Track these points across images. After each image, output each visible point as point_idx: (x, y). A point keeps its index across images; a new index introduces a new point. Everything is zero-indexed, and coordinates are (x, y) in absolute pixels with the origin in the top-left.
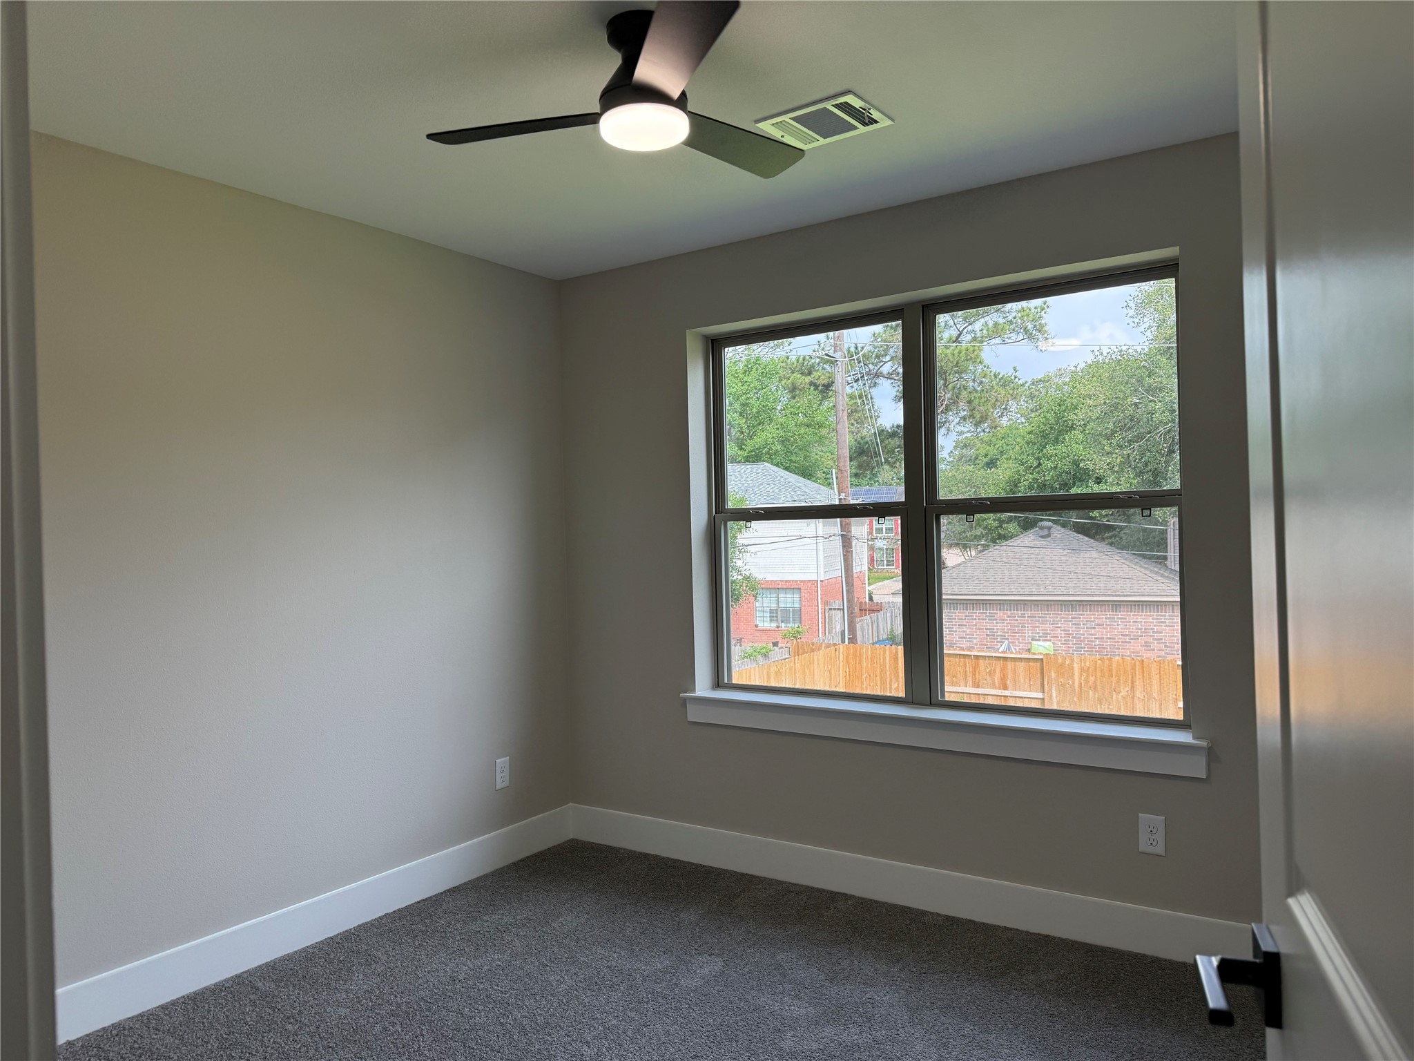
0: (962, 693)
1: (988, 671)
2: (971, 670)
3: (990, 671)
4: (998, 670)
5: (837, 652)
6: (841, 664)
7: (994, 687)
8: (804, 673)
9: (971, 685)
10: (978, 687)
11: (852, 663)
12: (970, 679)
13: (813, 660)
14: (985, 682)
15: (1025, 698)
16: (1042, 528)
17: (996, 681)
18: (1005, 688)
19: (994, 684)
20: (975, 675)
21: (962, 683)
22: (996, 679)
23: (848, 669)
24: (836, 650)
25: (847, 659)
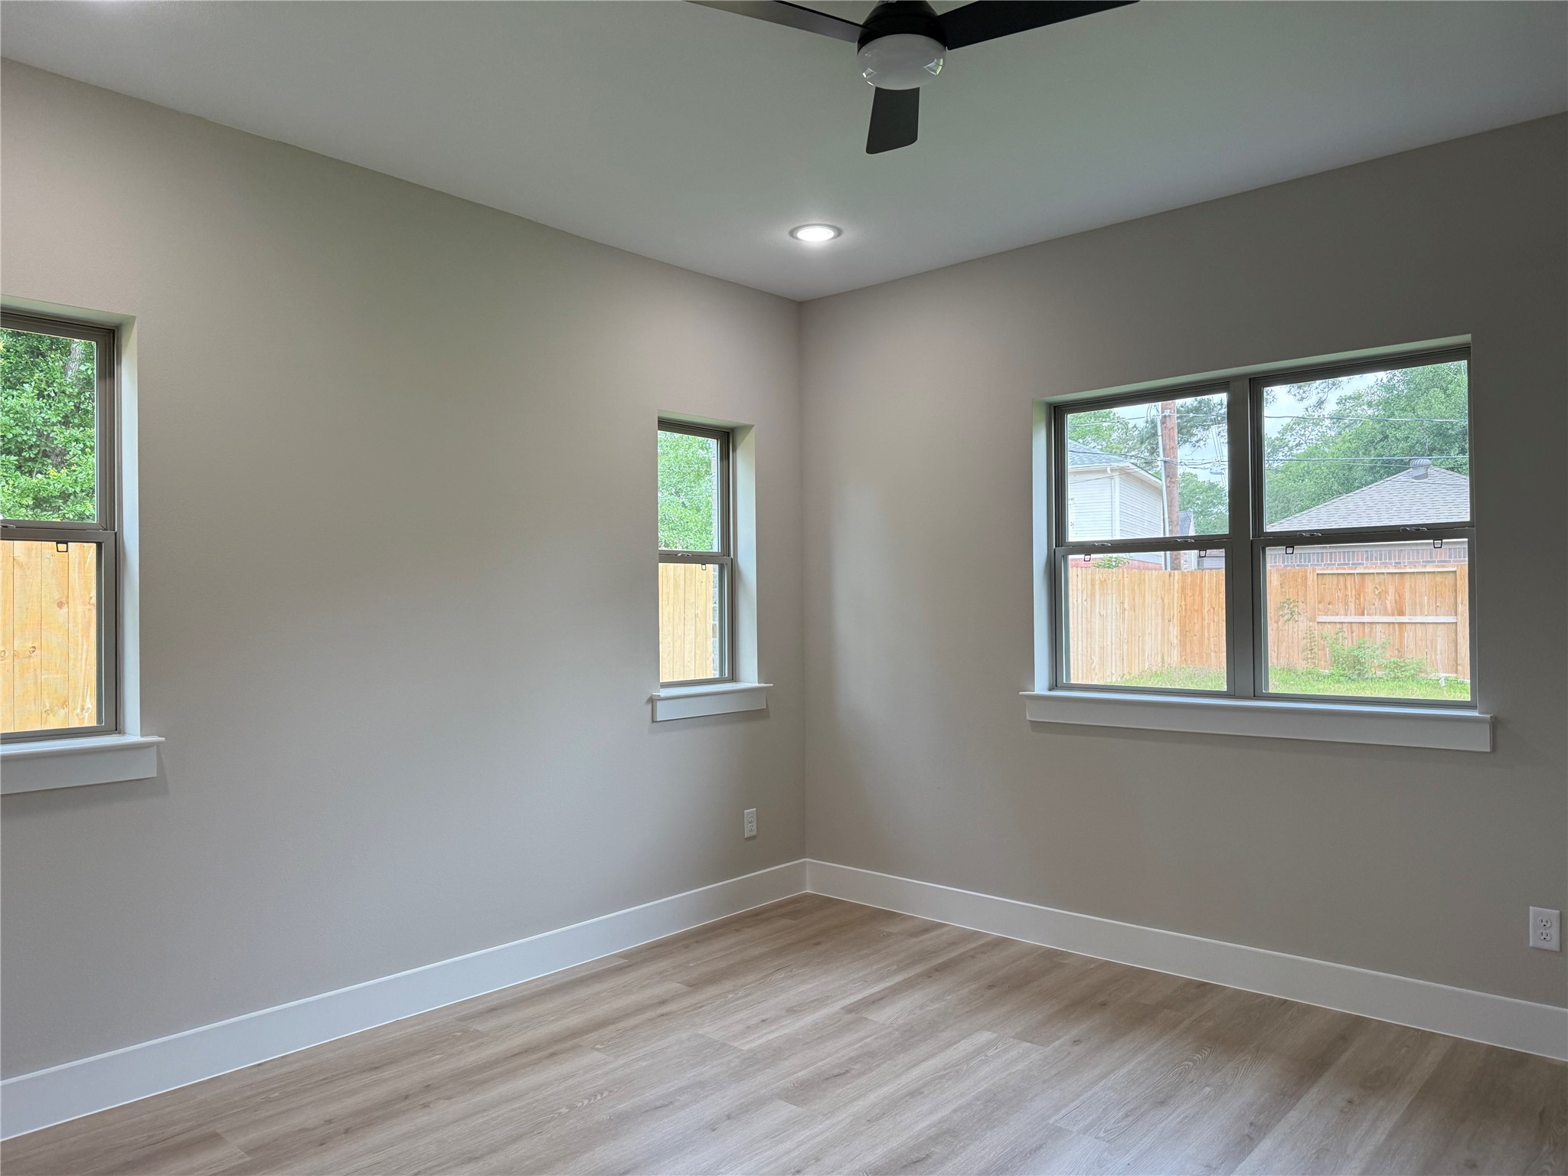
0: (1339, 623)
1: (1377, 593)
2: (1354, 593)
3: (1379, 593)
4: (1391, 590)
5: (1172, 578)
6: (1176, 595)
7: (1386, 613)
8: (1133, 590)
9: (1353, 612)
10: (1363, 614)
11: (1189, 593)
12: (1352, 606)
13: (1144, 579)
14: (1373, 607)
15: (1428, 623)
16: (1416, 467)
17: (1389, 605)
18: (1401, 613)
19: (1386, 608)
20: (1359, 599)
21: (1342, 611)
22: (1388, 602)
23: (1183, 603)
24: (1170, 576)
25: (1183, 588)
